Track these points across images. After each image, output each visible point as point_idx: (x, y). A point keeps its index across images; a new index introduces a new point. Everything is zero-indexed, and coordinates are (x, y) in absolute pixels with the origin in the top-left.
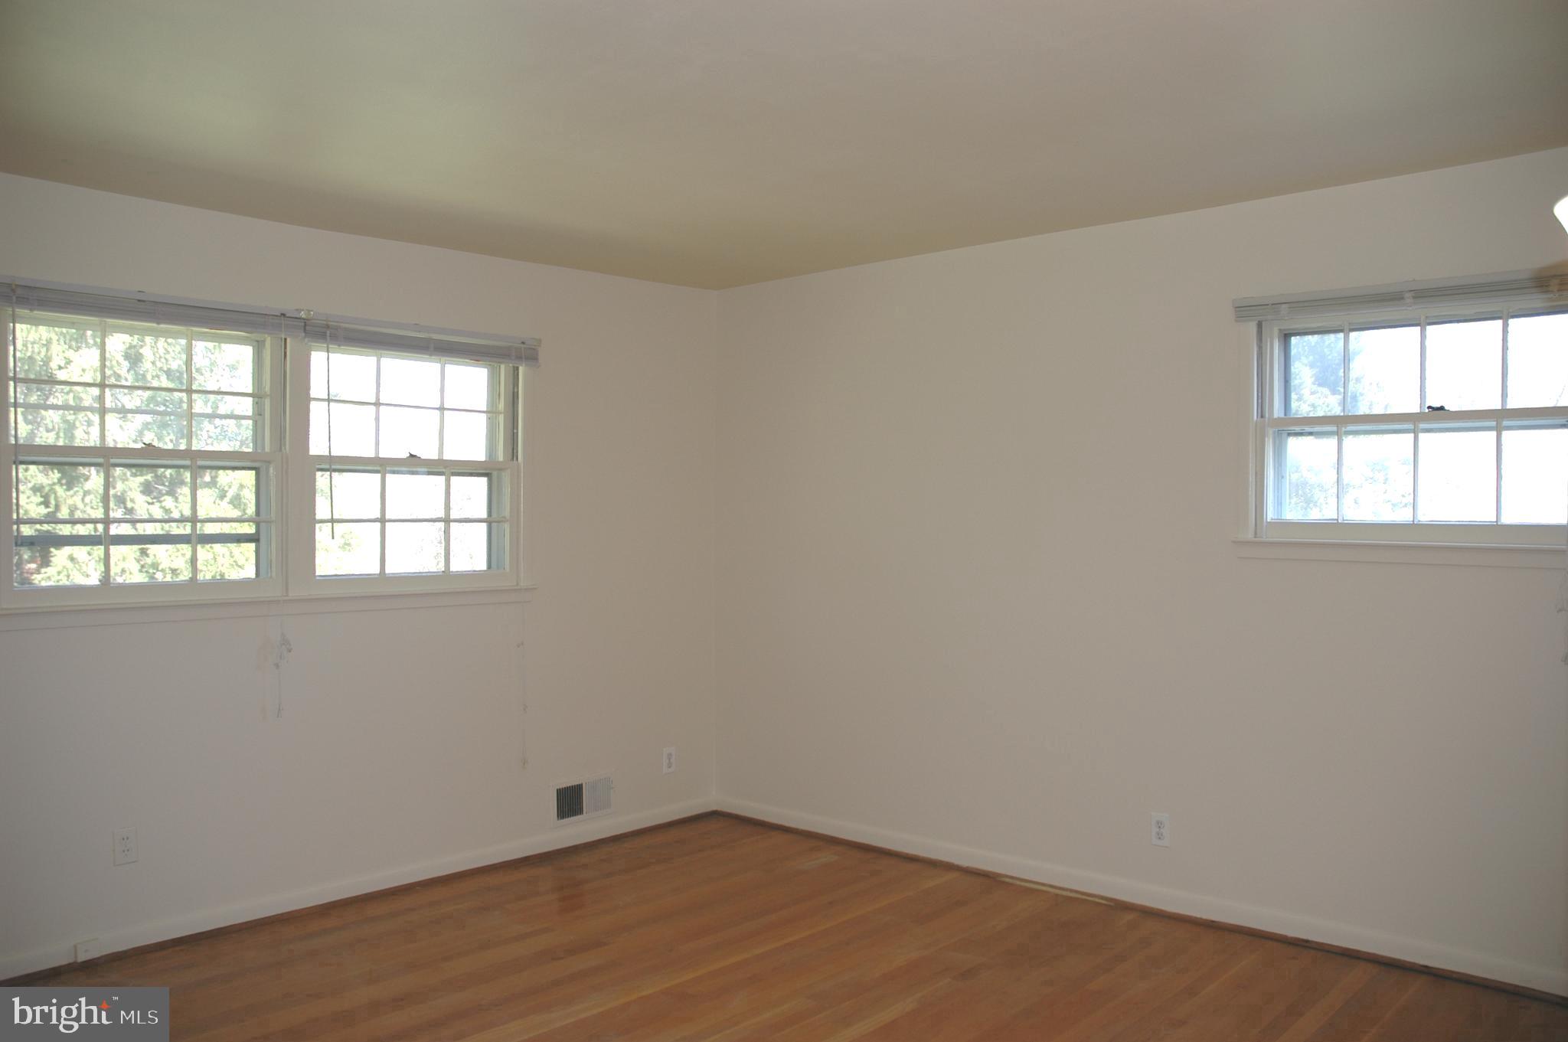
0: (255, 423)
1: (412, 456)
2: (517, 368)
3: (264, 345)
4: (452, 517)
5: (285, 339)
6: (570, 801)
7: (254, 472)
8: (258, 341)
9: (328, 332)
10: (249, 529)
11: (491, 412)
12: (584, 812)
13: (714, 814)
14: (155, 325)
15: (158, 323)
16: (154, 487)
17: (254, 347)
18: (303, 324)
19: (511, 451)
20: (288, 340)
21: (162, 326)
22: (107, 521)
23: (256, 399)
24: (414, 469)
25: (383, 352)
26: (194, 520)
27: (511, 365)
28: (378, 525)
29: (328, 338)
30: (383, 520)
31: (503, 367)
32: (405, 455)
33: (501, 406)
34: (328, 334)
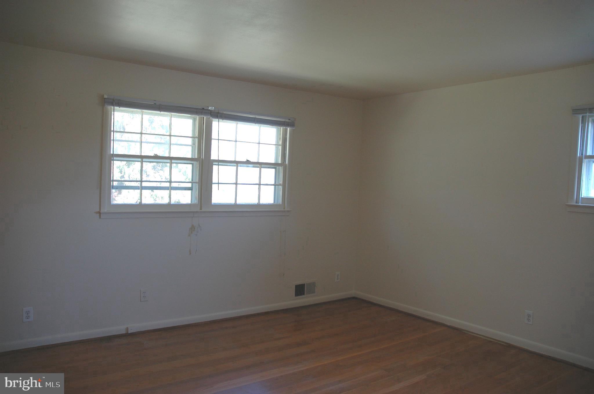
0: (192, 147)
1: (248, 160)
2: (287, 129)
3: (196, 119)
4: (261, 184)
5: (204, 118)
6: (300, 290)
7: (191, 165)
8: (194, 118)
9: (219, 115)
10: (190, 185)
11: (277, 145)
12: (305, 294)
13: (354, 298)
14: (159, 112)
15: (160, 112)
16: (156, 167)
17: (193, 120)
18: (210, 112)
19: (284, 160)
20: (205, 118)
21: (162, 112)
22: (141, 181)
23: (193, 139)
24: (248, 165)
25: (238, 122)
26: (170, 182)
27: (285, 128)
28: (235, 185)
29: (219, 117)
30: (236, 184)
31: (282, 128)
32: (245, 160)
33: (281, 143)
34: (219, 116)
